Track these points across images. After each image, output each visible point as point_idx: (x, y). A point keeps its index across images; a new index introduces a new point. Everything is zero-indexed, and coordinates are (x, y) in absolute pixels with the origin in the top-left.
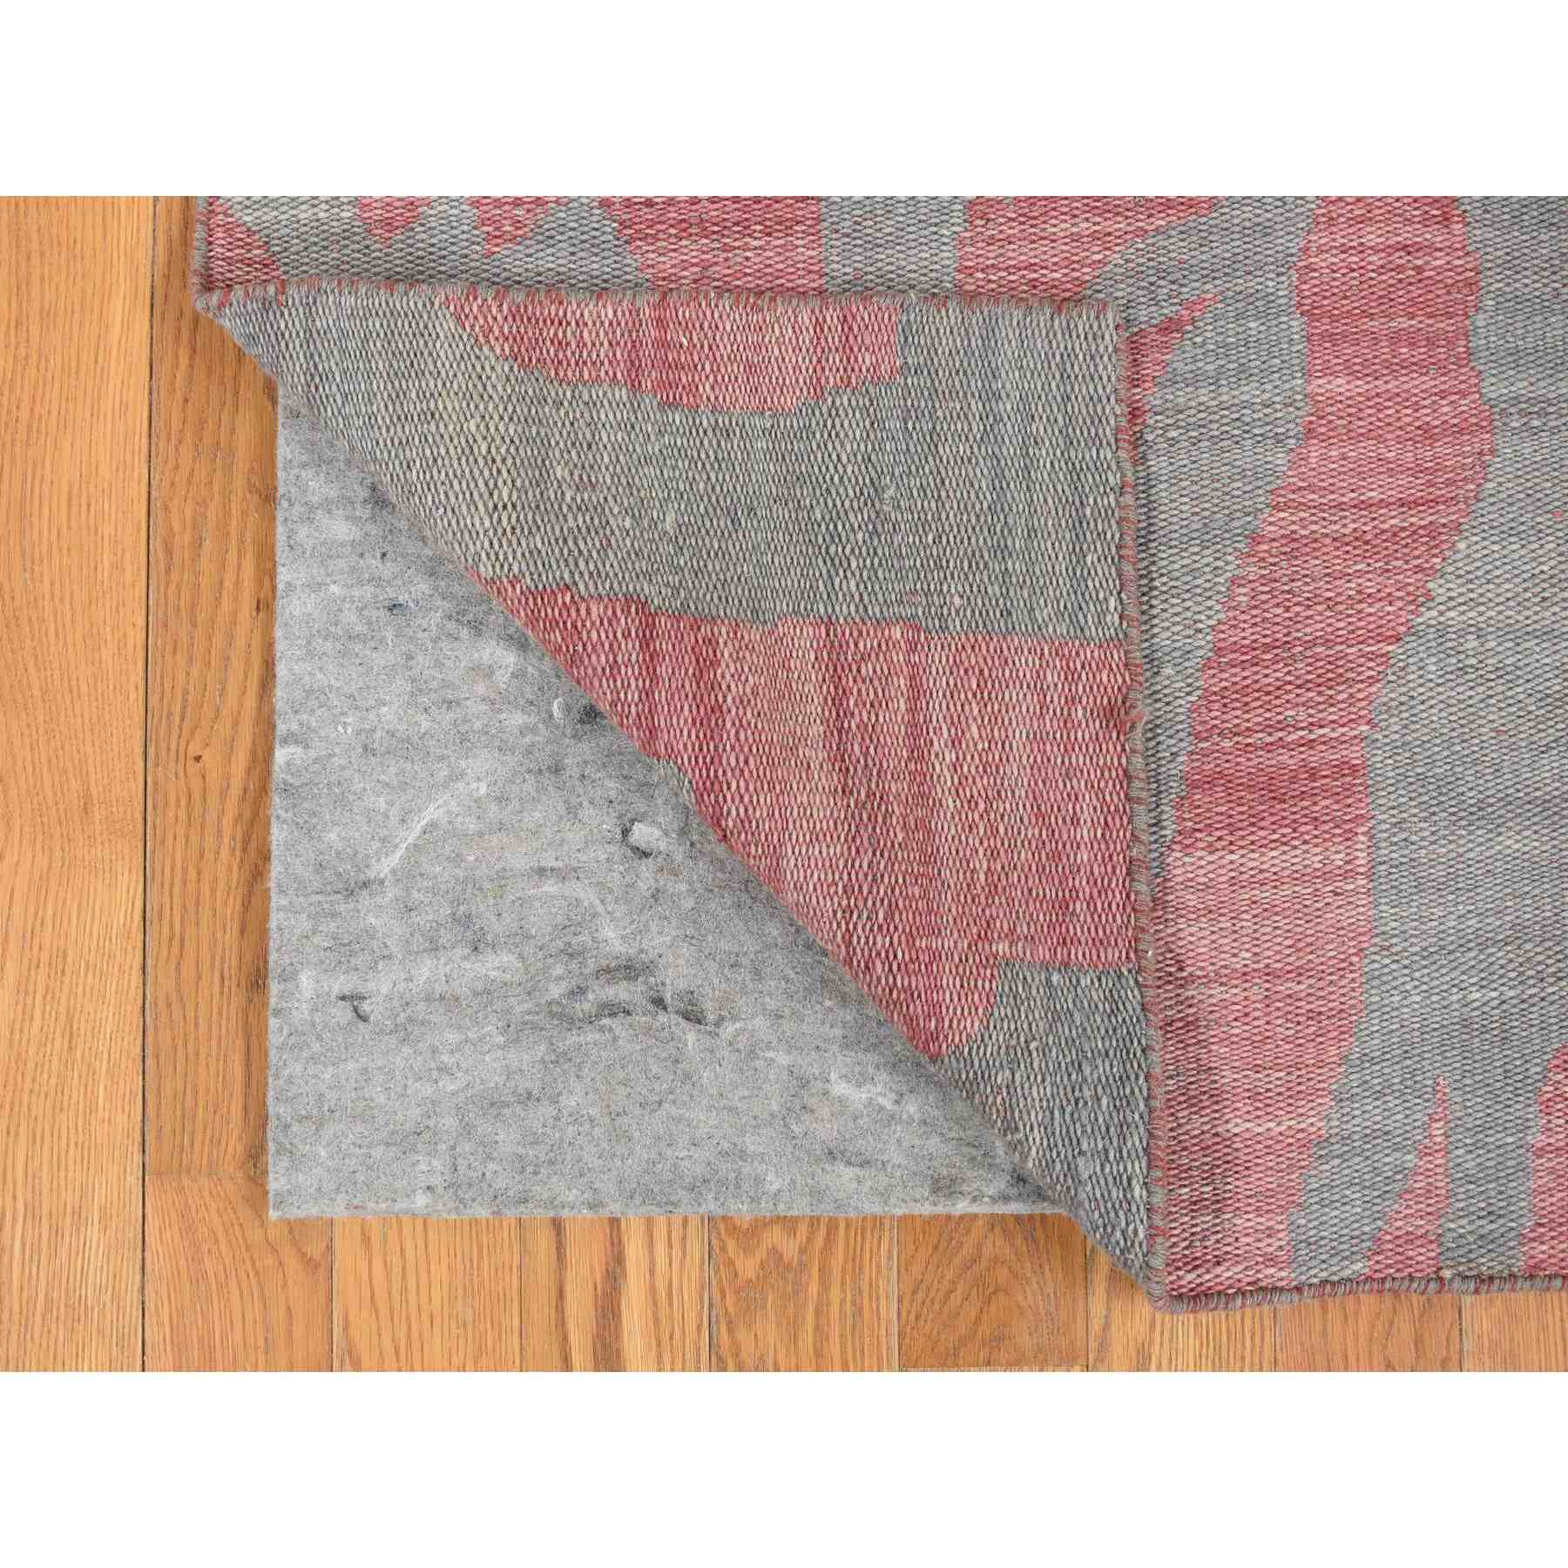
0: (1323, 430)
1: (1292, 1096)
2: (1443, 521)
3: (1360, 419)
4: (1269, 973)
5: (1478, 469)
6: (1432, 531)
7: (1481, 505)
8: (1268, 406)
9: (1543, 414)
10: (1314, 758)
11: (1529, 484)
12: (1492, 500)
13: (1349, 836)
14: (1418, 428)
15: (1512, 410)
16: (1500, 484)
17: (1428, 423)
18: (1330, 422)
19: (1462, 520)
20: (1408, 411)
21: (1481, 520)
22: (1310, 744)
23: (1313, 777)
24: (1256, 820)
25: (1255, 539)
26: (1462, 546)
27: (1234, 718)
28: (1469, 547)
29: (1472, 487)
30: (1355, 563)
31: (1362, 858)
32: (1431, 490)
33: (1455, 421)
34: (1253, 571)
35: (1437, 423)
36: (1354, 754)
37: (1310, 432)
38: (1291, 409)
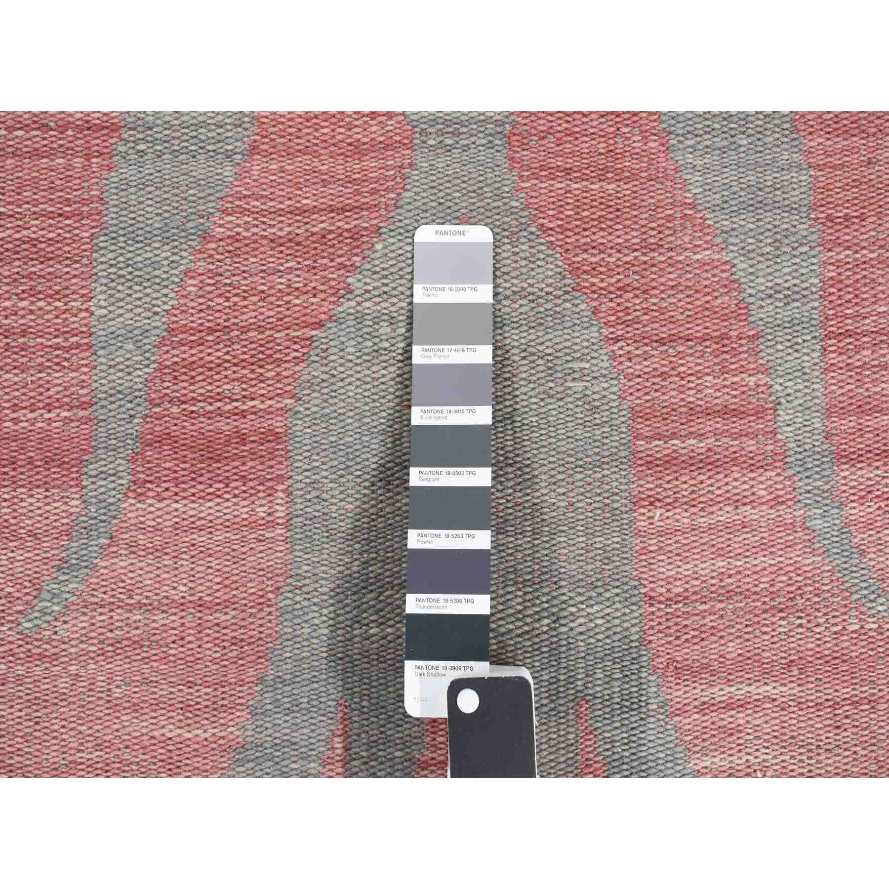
0: (265, 147)
1: (215, 709)
2: (366, 225)
3: (298, 137)
4: (201, 605)
5: (398, 180)
6: (355, 235)
7: (398, 211)
8: (221, 127)
9: (456, 134)
10: (244, 426)
11: (441, 194)
12: (409, 207)
13: (271, 493)
14: (350, 144)
15: (431, 130)
16: (416, 194)
17: (359, 140)
18: (272, 140)
19: (381, 225)
20: (342, 130)
21: (398, 224)
22: (243, 414)
23: (243, 441)
24: (195, 476)
25: (206, 237)
26: (379, 247)
27: (183, 388)
28: (385, 248)
29: (393, 196)
30: (287, 261)
31: (281, 512)
32: (357, 198)
33: (382, 139)
34: (202, 266)
35: (366, 140)
36: (278, 423)
37: (254, 149)
38: (240, 130)
